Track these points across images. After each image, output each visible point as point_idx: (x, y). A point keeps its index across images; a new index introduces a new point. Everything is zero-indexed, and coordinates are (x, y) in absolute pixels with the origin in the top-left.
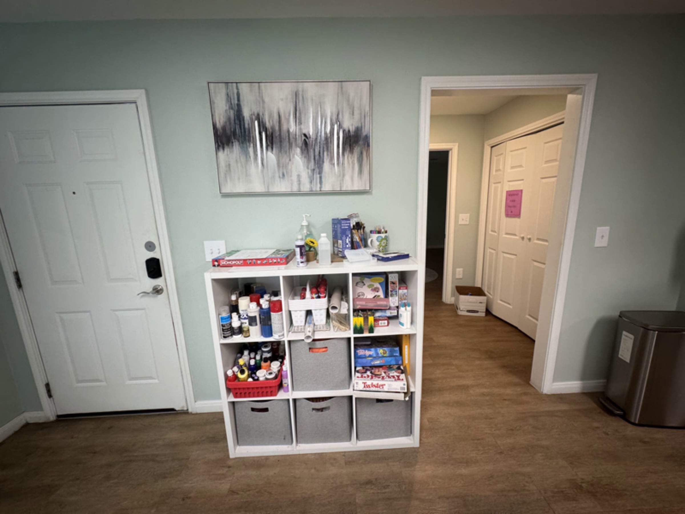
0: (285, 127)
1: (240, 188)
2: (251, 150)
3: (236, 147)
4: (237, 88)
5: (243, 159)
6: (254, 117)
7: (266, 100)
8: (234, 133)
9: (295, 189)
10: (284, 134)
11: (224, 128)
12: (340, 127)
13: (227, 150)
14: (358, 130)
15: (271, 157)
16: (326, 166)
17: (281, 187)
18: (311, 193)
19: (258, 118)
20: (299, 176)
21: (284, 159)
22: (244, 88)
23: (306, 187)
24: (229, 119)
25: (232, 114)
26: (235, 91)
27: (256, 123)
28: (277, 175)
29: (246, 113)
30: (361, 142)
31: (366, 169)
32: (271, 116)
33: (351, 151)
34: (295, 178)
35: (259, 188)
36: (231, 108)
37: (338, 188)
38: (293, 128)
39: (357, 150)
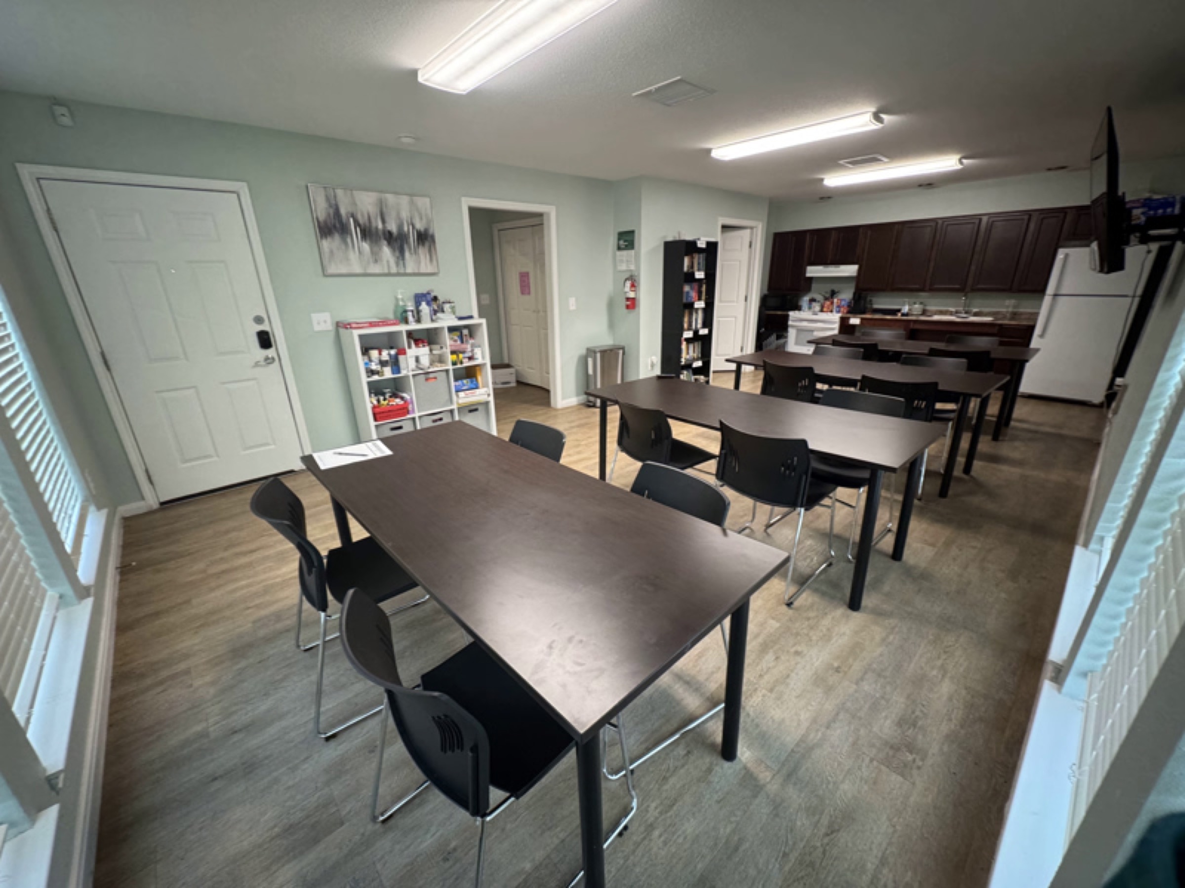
0: (374, 225)
1: (344, 270)
2: (349, 240)
3: (337, 237)
4: (334, 191)
5: (343, 247)
6: (349, 215)
7: (358, 203)
8: (335, 226)
9: (386, 271)
10: (373, 230)
11: (325, 222)
12: (413, 227)
13: (329, 239)
14: (426, 230)
15: (366, 246)
16: (407, 254)
17: (375, 269)
18: (398, 274)
19: (353, 216)
20: (388, 262)
21: (376, 249)
22: (340, 193)
23: (394, 270)
24: (329, 215)
25: (331, 211)
26: (332, 193)
27: (351, 220)
28: (371, 260)
29: (343, 211)
30: (429, 239)
31: (434, 258)
32: (362, 215)
33: (423, 245)
34: (385, 263)
35: (358, 269)
36: (330, 206)
37: (416, 271)
38: (380, 226)
39: (427, 244)
